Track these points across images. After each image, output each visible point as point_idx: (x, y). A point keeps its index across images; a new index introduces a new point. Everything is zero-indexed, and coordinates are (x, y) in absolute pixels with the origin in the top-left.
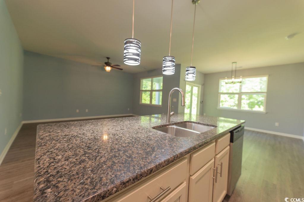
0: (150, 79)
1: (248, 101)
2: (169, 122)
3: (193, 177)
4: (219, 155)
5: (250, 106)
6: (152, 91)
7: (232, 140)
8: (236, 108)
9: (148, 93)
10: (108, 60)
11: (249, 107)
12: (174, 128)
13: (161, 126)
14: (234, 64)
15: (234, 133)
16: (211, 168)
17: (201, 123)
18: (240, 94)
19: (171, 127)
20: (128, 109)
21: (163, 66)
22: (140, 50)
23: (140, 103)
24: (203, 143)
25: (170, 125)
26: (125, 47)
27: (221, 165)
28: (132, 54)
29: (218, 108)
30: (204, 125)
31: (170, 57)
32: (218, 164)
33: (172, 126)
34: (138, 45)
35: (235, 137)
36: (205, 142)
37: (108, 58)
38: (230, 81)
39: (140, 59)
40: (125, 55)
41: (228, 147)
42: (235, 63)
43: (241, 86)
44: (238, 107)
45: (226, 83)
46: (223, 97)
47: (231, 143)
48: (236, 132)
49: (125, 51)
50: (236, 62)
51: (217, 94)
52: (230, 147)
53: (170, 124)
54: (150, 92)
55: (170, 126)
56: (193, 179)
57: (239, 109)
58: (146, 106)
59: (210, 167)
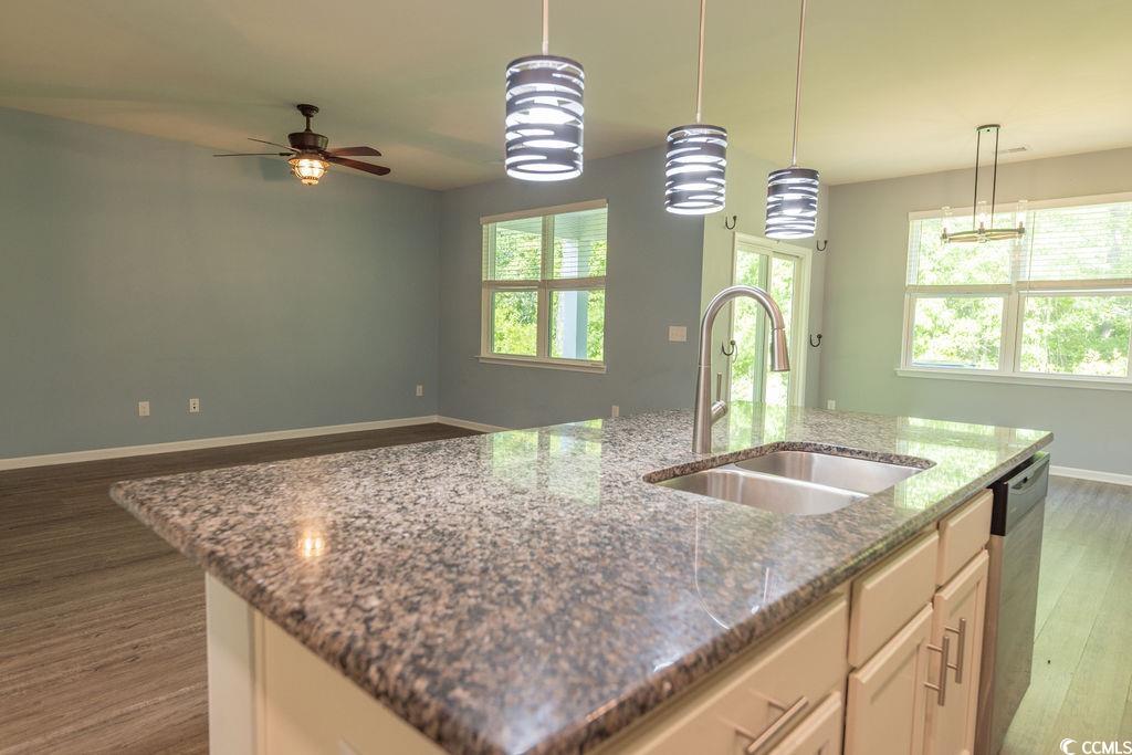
0: (537, 221)
1: (1049, 328)
2: (706, 448)
3: (864, 676)
4: (949, 587)
5: (1062, 352)
6: (546, 287)
7: (998, 525)
8: (988, 365)
9: (531, 300)
10: (308, 122)
11: (1056, 359)
12: (735, 477)
13: (677, 472)
14: (988, 138)
15: (1010, 491)
16: (918, 646)
17: (851, 452)
18: (1014, 292)
19: (725, 475)
20: (419, 390)
21: (669, 173)
22: (579, 109)
23: (484, 354)
24: (901, 533)
25: (714, 463)
26: (508, 97)
27: (961, 632)
28: (552, 133)
29: (902, 368)
30: (868, 456)
31: (701, 131)
32: (947, 629)
33: (729, 470)
34: (577, 87)
35: (1011, 510)
36: (907, 528)
37: (307, 110)
38: (964, 223)
39: (579, 150)
40: (510, 136)
41: (984, 556)
42: (994, 130)
43: (1017, 250)
44: (1003, 362)
45: (944, 236)
46: (926, 311)
47: (996, 538)
48: (1017, 487)
49: (512, 120)
50: (997, 126)
51: (898, 296)
52: (990, 554)
53: (714, 459)
54: (535, 296)
55: (719, 471)
56: (864, 681)
57: (1008, 373)
58: (513, 368)
59: (918, 642)
